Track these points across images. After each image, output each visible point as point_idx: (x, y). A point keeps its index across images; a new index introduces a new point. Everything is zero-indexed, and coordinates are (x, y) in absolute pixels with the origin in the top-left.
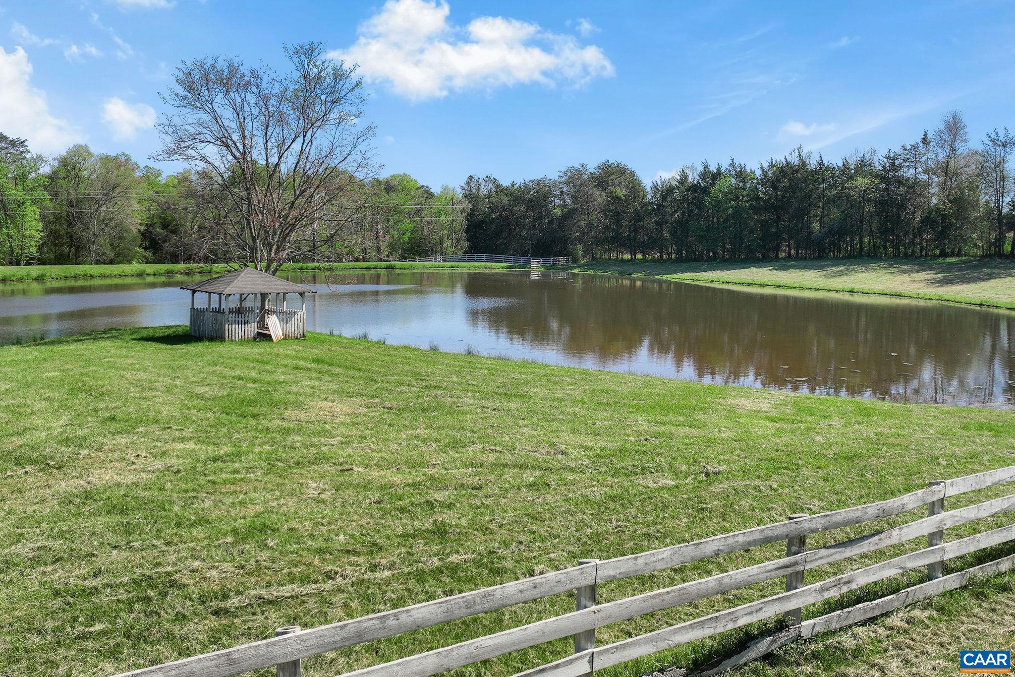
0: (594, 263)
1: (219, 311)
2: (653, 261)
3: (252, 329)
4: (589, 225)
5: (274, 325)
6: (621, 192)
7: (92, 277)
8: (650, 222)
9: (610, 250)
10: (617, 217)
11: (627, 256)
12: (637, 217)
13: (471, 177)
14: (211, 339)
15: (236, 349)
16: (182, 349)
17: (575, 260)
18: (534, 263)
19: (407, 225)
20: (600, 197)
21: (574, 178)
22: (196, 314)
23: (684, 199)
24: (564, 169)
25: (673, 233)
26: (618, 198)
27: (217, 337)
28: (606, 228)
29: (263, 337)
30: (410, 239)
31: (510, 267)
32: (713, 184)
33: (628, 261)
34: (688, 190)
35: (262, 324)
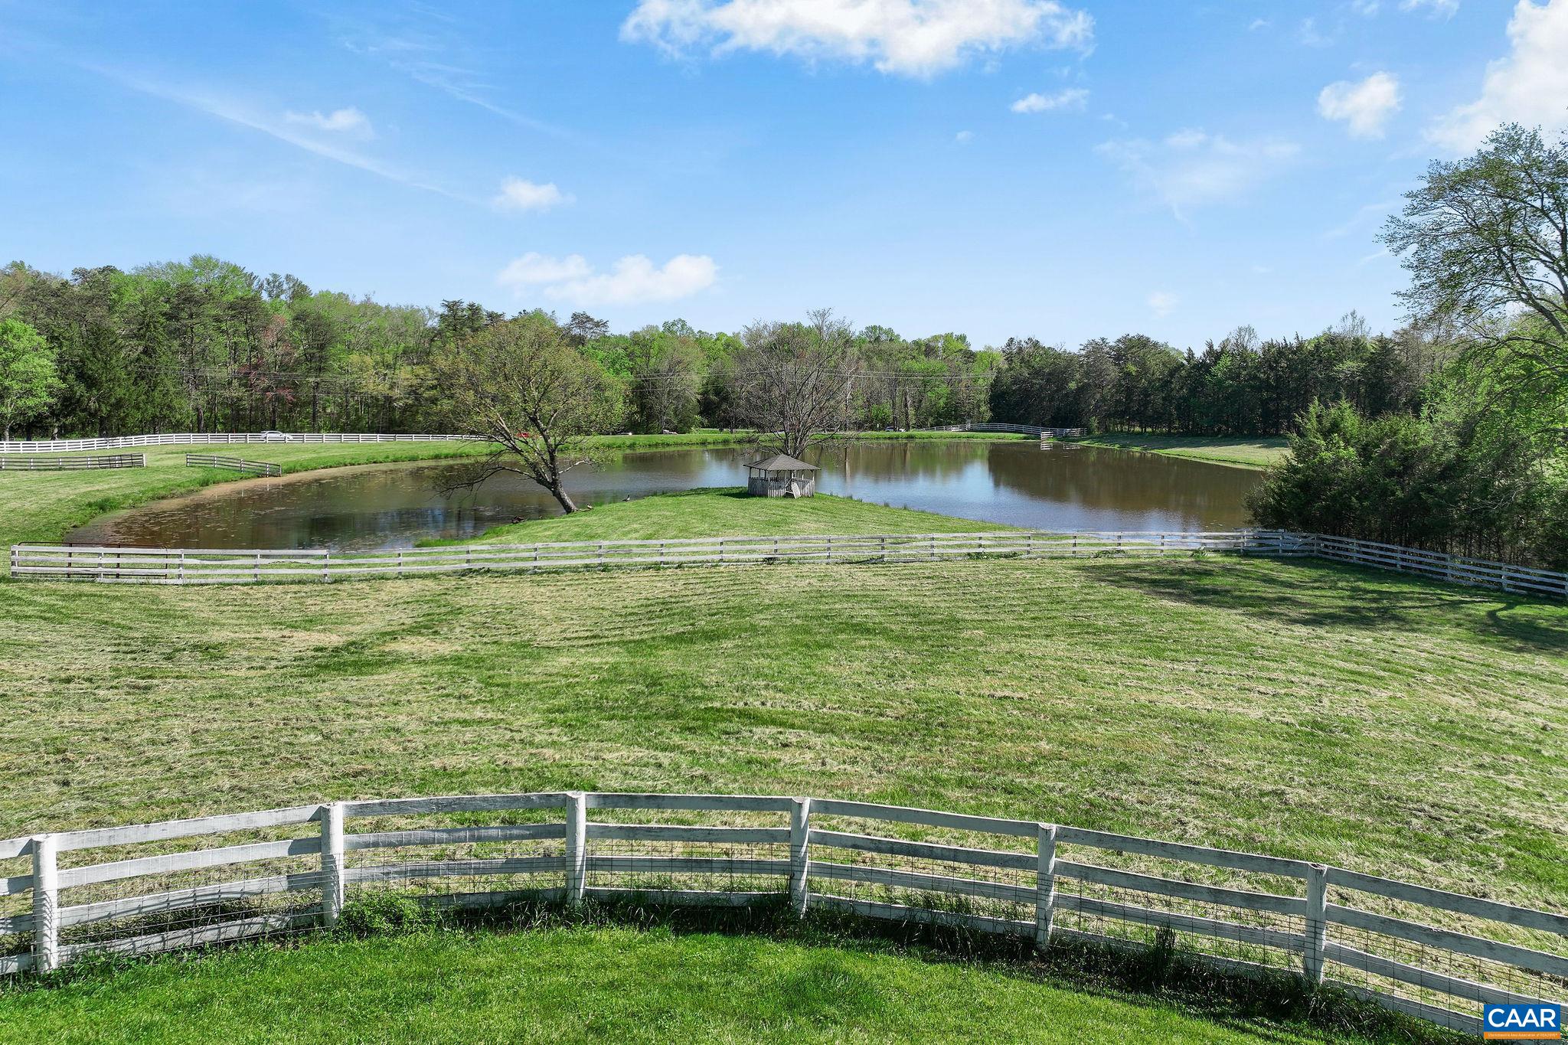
0: (1108, 435)
1: (766, 480)
2: (1161, 434)
3: (783, 491)
4: (1104, 399)
5: (796, 489)
6: (1132, 368)
7: (668, 445)
8: (1158, 399)
9: (1122, 424)
10: (1129, 391)
11: (1138, 429)
12: (1145, 393)
13: (1012, 340)
14: (760, 496)
15: (773, 502)
16: (745, 501)
17: (1089, 432)
18: (1044, 435)
19: (944, 389)
20: (1113, 372)
21: (1095, 349)
22: (752, 481)
23: (1189, 376)
24: (1085, 342)
25: (1178, 408)
26: (1129, 374)
27: (764, 495)
28: (1118, 402)
29: (789, 495)
30: (946, 404)
31: (1025, 438)
32: (1215, 363)
33: (1138, 433)
34: (1193, 368)
35: (789, 488)
